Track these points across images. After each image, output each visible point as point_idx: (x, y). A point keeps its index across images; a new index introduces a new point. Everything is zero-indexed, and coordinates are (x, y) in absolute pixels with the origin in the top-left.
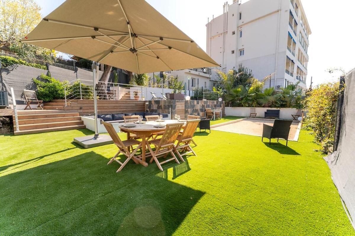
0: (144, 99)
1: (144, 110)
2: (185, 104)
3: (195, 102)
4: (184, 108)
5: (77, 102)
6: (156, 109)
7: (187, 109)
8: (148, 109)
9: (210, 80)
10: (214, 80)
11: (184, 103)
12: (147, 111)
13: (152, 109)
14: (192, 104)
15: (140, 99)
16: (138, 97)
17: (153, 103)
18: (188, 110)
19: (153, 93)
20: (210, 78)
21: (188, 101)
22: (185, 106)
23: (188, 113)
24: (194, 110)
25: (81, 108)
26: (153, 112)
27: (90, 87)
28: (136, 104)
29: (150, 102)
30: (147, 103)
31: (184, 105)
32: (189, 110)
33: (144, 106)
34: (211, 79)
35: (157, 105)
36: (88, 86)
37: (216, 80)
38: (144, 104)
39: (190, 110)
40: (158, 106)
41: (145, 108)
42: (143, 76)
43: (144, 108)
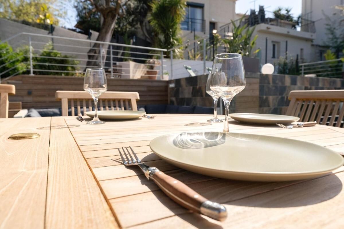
0: (166, 78)
1: (167, 100)
2: (260, 83)
3: (288, 79)
4: (257, 93)
5: (21, 80)
6: (190, 96)
7: (265, 97)
8: (174, 99)
9: (313, 45)
10: (321, 43)
11: (258, 80)
12: (172, 102)
13: (181, 96)
14: (280, 84)
15: (157, 77)
16: (155, 73)
17: (183, 83)
18: (267, 99)
19: (190, 69)
20: (311, 40)
21: (267, 76)
22: (261, 89)
23: (269, 106)
24: (283, 98)
25: (30, 93)
26: (184, 105)
27: (71, 57)
28: (148, 87)
29: (178, 82)
30: (172, 85)
31: (257, 87)
32: (271, 98)
33: (167, 91)
34: (315, 43)
35: (191, 88)
36: (66, 57)
37: (327, 44)
38: (167, 87)
39: (273, 100)
40: (193, 89)
41: (169, 95)
42: (173, 39)
43: (167, 95)
